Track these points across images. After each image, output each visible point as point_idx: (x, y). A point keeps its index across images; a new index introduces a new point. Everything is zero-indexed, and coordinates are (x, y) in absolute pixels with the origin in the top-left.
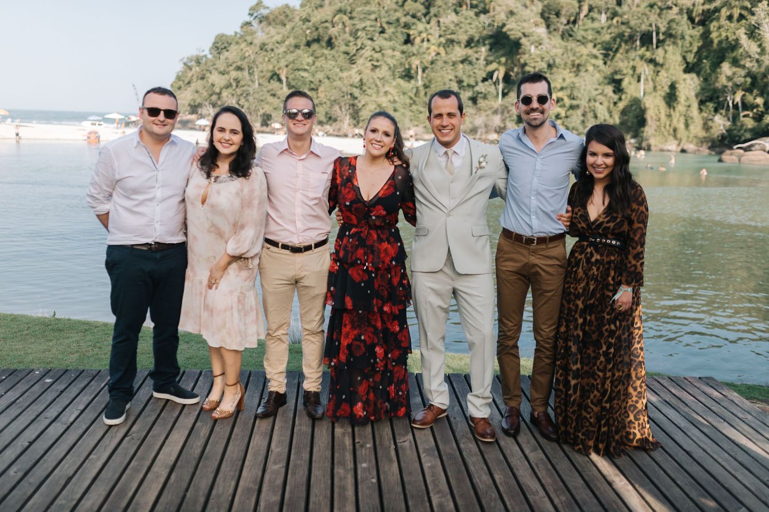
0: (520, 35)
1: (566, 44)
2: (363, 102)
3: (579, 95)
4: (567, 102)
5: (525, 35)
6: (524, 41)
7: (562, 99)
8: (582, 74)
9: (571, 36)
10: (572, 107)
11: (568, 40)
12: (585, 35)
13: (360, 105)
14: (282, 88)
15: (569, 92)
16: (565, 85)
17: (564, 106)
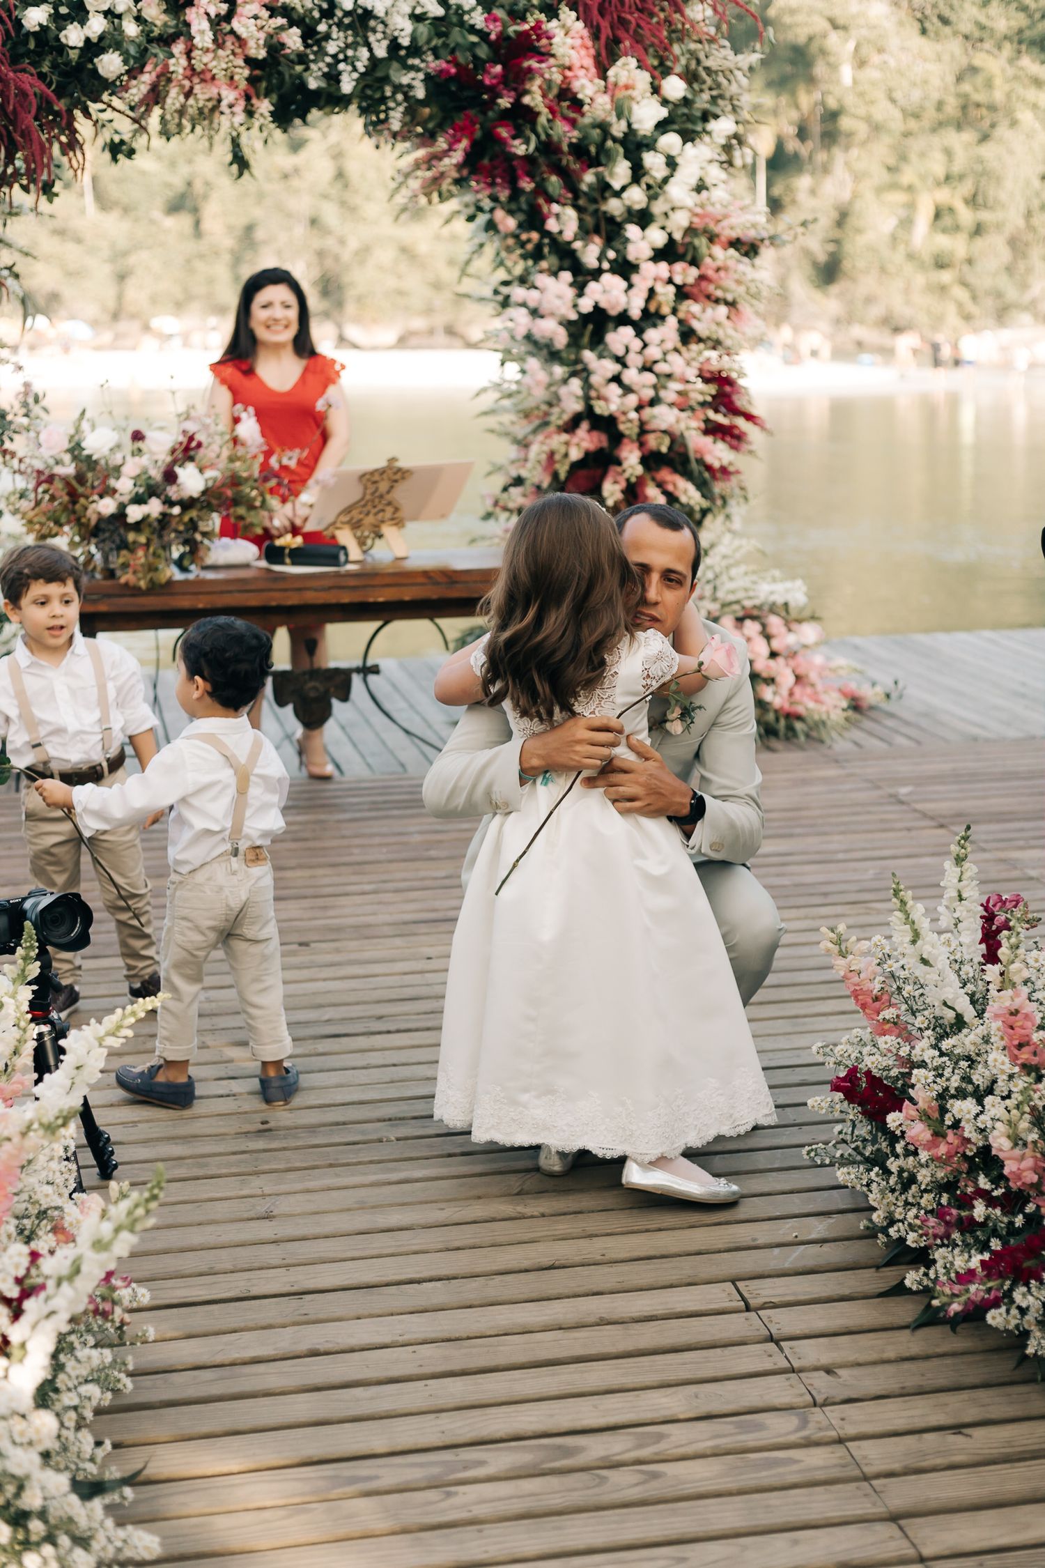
0: (821, 25)
1: (939, 47)
2: (353, 244)
3: (1003, 196)
4: (966, 216)
5: (835, 26)
6: (834, 39)
7: (951, 210)
8: (1002, 131)
9: (945, 21)
10: (978, 230)
11: (938, 37)
12: (983, 20)
13: (346, 255)
14: (83, 211)
15: (967, 188)
16: (957, 168)
17: (957, 228)
